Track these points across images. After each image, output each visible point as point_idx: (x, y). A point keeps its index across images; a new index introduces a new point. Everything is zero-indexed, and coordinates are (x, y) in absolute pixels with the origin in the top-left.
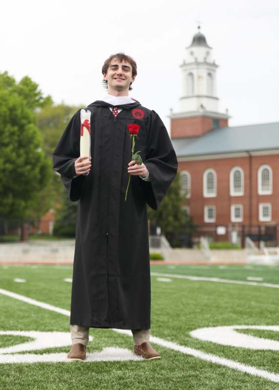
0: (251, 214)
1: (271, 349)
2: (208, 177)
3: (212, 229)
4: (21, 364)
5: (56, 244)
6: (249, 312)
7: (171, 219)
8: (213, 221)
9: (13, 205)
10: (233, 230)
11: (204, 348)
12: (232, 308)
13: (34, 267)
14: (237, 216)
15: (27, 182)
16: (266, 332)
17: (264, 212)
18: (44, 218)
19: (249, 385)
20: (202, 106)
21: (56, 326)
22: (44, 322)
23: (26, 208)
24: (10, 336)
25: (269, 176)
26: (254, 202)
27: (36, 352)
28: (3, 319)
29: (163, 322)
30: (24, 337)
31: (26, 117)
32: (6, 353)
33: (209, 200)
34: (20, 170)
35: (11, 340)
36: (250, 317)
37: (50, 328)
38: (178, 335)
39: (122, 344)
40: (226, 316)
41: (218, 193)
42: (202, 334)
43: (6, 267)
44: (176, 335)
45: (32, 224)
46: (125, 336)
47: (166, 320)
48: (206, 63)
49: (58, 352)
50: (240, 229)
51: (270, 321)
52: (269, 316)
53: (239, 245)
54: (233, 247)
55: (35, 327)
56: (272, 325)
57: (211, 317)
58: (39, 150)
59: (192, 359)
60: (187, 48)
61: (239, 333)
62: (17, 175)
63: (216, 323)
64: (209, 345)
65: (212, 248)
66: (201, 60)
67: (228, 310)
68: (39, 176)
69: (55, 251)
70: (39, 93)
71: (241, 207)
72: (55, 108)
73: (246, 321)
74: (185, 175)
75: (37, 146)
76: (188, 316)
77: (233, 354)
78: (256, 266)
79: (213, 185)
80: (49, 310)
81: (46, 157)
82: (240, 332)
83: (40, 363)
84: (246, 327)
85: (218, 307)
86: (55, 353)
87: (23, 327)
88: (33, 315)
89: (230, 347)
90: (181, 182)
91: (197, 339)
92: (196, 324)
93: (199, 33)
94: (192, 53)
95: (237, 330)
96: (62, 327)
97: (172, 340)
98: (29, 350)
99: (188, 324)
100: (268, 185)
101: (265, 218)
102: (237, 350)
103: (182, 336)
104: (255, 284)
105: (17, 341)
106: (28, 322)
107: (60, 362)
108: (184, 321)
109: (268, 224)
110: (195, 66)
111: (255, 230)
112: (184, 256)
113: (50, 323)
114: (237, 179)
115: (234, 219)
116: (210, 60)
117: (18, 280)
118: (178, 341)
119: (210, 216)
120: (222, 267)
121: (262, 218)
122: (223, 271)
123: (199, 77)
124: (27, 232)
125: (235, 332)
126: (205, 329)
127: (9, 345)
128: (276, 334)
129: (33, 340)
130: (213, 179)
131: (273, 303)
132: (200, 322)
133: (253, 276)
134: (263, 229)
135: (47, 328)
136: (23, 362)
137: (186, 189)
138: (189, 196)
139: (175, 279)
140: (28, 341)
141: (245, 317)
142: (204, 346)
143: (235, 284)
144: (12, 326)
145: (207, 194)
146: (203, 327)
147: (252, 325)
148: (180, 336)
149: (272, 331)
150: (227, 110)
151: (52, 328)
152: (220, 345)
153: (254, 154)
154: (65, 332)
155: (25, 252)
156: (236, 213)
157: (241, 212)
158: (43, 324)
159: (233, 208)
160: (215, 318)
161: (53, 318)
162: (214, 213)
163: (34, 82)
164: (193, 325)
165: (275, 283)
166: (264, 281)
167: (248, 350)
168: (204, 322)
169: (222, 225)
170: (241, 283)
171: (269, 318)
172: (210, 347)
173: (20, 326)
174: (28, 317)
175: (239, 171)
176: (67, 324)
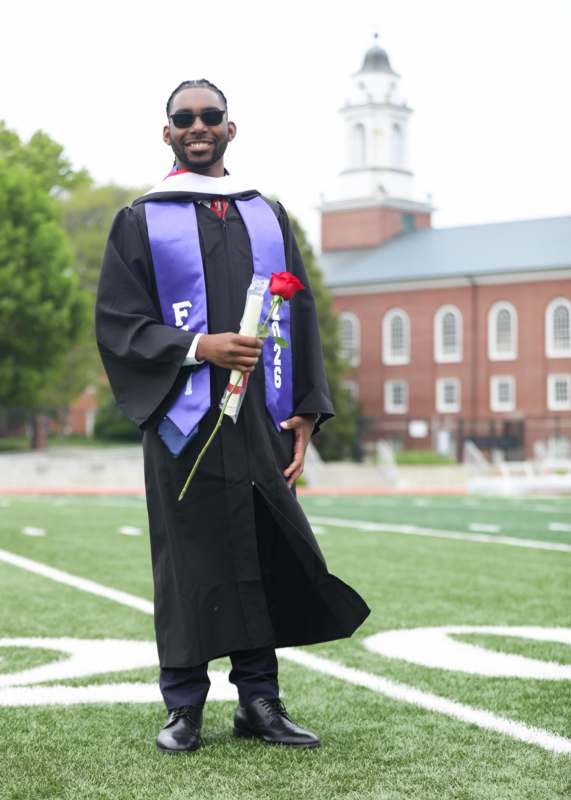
0: (475, 397)
2: (393, 325)
3: (400, 426)
4: (48, 706)
5: (99, 455)
6: (477, 598)
8: (401, 409)
9: (17, 378)
10: (441, 427)
11: (392, 674)
12: (442, 588)
13: (60, 502)
14: (449, 400)
15: (44, 335)
16: (508, 641)
17: (501, 393)
18: (75, 405)
19: (478, 749)
20: (382, 189)
21: (109, 628)
22: (86, 618)
23: (41, 385)
24: (23, 648)
25: (510, 323)
26: (482, 372)
27: (74, 683)
28: (6, 612)
30: (50, 650)
31: (42, 210)
32: (17, 683)
33: (394, 371)
34: (30, 311)
35: (25, 656)
36: (477, 608)
37: (96, 631)
38: (342, 646)
40: (430, 606)
41: (413, 357)
43: (5, 503)
44: (338, 646)
45: (53, 414)
48: (389, 105)
49: (117, 682)
50: (455, 426)
51: (515, 616)
52: (514, 606)
53: (453, 457)
54: (440, 461)
55: (69, 630)
56: (520, 624)
57: (402, 608)
58: (68, 274)
59: (371, 695)
60: (354, 75)
61: (457, 643)
62: (24, 322)
63: (413, 622)
64: (401, 666)
65: (401, 462)
66: (379, 98)
67: (435, 593)
68: (67, 325)
69: (98, 469)
70: (64, 165)
71: (455, 383)
73: (471, 617)
74: (349, 322)
75: (63, 265)
77: (448, 685)
78: (485, 500)
79: (401, 341)
80: (92, 595)
81: (81, 288)
82: (459, 641)
83: (83, 705)
84: (470, 630)
85: (416, 588)
86: (110, 683)
87: (46, 629)
88: (64, 605)
89: (440, 671)
90: (341, 334)
91: (378, 655)
92: (375, 622)
93: (376, 46)
95: (453, 636)
96: (120, 630)
97: (330, 657)
98: (60, 678)
100: (508, 341)
101: (502, 404)
102: (454, 676)
103: (350, 649)
104: (484, 539)
105: (39, 657)
106: (55, 619)
107: (120, 704)
109: (509, 417)
110: (368, 111)
111: (483, 428)
112: (346, 478)
113: (97, 621)
114: (449, 329)
115: (442, 406)
116: (397, 99)
117: (31, 531)
118: (339, 663)
119: (397, 401)
120: (421, 503)
121: (496, 406)
122: (423, 511)
123: (376, 132)
124: (42, 432)
125: (450, 640)
126: (393, 634)
127: (22, 668)
128: (528, 645)
129: (66, 656)
130: (401, 330)
131: (521, 580)
132: (382, 618)
133: (480, 522)
134: (499, 426)
135: (93, 632)
136: (53, 702)
137: (350, 349)
138: (355, 362)
139: (332, 528)
140: (57, 659)
141: (468, 607)
142: (392, 668)
143: (444, 539)
144: (25, 629)
145: (390, 358)
146: (389, 629)
147: (481, 624)
148: (346, 647)
149: (520, 639)
150: (429, 196)
151: (103, 632)
152: (422, 668)
153: (481, 281)
154: (128, 639)
155: (41, 470)
156: (447, 395)
157: (457, 393)
158: (84, 623)
159: (440, 387)
160: (411, 610)
161: (103, 611)
162: (405, 395)
163: (54, 142)
164: (369, 625)
165: (524, 537)
166: (502, 533)
167: (476, 678)
168: (390, 619)
169: (419, 418)
170: (457, 536)
171: (514, 611)
172: (402, 670)
173: (41, 627)
174: (55, 609)
175: (451, 315)
176: (129, 624)
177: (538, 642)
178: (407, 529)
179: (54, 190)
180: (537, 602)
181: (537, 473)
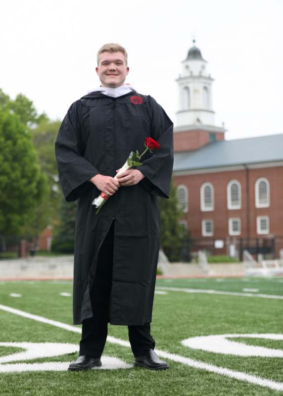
0: (249, 227)
1: (260, 355)
2: (205, 191)
3: (210, 243)
4: (10, 372)
5: (54, 260)
6: (243, 321)
7: (168, 233)
8: (210, 234)
9: (8, 222)
10: (231, 244)
11: (194, 356)
12: (225, 318)
13: (31, 283)
14: (235, 229)
16: (258, 340)
17: (261, 225)
18: (42, 234)
20: (198, 120)
21: (49, 337)
22: (37, 333)
24: (1, 347)
25: (266, 189)
26: (252, 215)
27: (27, 362)
29: (155, 332)
30: (16, 348)
31: (22, 133)
33: (206, 214)
35: (2, 350)
36: (243, 326)
37: (42, 339)
38: (170, 344)
39: (113, 353)
40: (218, 325)
41: (216, 207)
42: (193, 343)
43: (3, 283)
44: (168, 344)
45: (30, 240)
46: (116, 346)
47: (159, 330)
48: (200, 77)
49: (48, 362)
50: (238, 242)
51: (263, 329)
52: (262, 324)
53: (237, 259)
54: (231, 260)
55: (27, 339)
56: (264, 333)
57: (204, 327)
60: (183, 62)
61: (230, 342)
63: (208, 333)
64: (200, 352)
65: (210, 262)
66: (196, 73)
67: (222, 320)
68: (35, 191)
69: (53, 267)
70: (33, 110)
71: (238, 220)
72: (51, 125)
73: (239, 330)
74: (182, 189)
76: (181, 327)
78: (253, 279)
79: (210, 199)
80: (42, 323)
82: (232, 341)
83: (29, 372)
84: (238, 336)
85: (212, 317)
87: (14, 338)
88: (26, 328)
89: (220, 356)
90: (178, 195)
91: (188, 348)
92: (188, 333)
93: (194, 47)
94: (187, 67)
96: (54, 338)
97: (163, 349)
98: (19, 359)
99: (180, 333)
100: (266, 198)
101: (262, 231)
103: (174, 345)
104: (250, 295)
105: (9, 351)
106: (21, 334)
108: (177, 331)
109: (265, 237)
110: (190, 80)
111: (253, 243)
112: (182, 270)
113: (43, 335)
114: (234, 192)
115: (232, 233)
116: (205, 73)
117: (14, 295)
118: (167, 351)
119: (208, 230)
120: (219, 280)
121: (260, 231)
122: (220, 284)
123: (196, 91)
125: (227, 340)
126: (197, 338)
128: (267, 342)
129: (24, 350)
130: (210, 193)
131: (267, 313)
132: (192, 331)
133: (249, 288)
134: (261, 242)
135: (39, 339)
136: (13, 371)
137: (184, 204)
138: (186, 210)
139: (171, 292)
140: (19, 351)
141: (238, 326)
143: (230, 296)
144: (5, 338)
145: (204, 208)
146: (196, 336)
147: (244, 333)
148: (172, 345)
149: (264, 339)
150: (223, 124)
151: (45, 339)
152: (211, 353)
153: (251, 167)
154: (58, 342)
155: (23, 268)
156: (233, 226)
157: (239, 225)
158: (36, 335)
159: (231, 222)
160: (208, 327)
161: (46, 330)
162: (212, 227)
163: (28, 99)
164: (185, 334)
165: (271, 294)
166: (260, 292)
167: (239, 357)
168: (196, 332)
169: (219, 239)
170: (236, 294)
171: (263, 327)
172: (200, 354)
173: (12, 338)
174: (21, 329)
175: (236, 185)
176: (59, 336)
177: (273, 340)
178: (211, 292)
179: (29, 123)
180: (274, 323)
181: (280, 265)
